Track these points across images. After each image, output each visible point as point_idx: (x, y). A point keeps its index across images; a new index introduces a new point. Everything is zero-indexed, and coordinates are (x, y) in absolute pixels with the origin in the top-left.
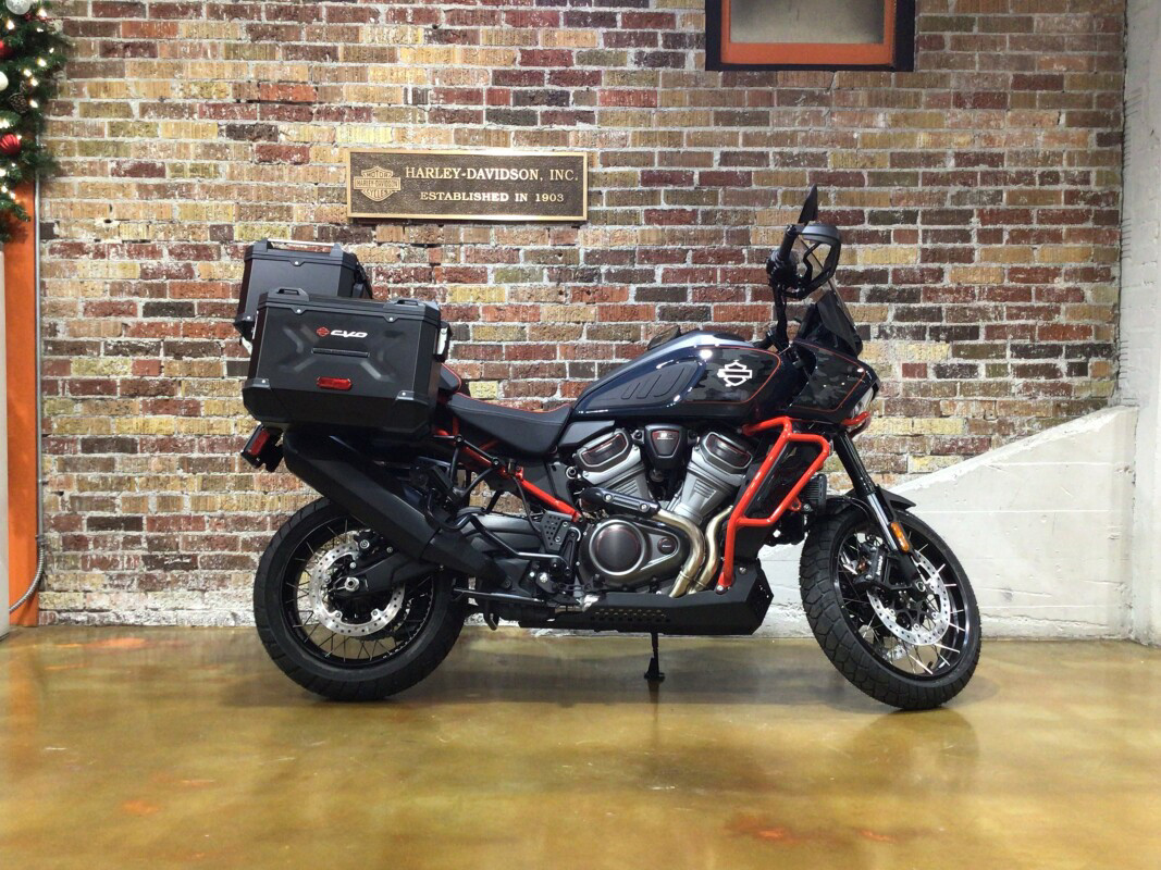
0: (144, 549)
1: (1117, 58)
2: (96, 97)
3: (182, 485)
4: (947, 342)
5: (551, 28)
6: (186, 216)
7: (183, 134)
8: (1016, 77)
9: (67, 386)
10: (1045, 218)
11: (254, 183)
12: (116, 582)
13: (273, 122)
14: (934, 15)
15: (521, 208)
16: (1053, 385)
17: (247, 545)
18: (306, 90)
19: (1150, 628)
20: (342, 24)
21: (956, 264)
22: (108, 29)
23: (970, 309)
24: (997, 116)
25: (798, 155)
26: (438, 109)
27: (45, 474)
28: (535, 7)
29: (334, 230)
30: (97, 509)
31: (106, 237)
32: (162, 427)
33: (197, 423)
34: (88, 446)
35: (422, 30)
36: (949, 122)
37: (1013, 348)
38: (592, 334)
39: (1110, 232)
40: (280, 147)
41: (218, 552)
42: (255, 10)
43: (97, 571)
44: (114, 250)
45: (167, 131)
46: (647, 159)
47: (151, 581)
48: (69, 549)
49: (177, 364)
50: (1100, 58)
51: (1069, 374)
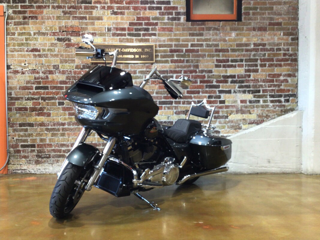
0: (36, 153)
1: (296, 17)
2: (22, 30)
3: (46, 136)
4: (252, 94)
5: (144, 11)
6: (46, 63)
7: (45, 40)
8: (269, 23)
9: (15, 109)
10: (278, 60)
11: (64, 54)
12: (29, 162)
13: (69, 37)
14: (247, 6)
15: (137, 59)
16: (280, 105)
17: (64, 151)
18: (79, 28)
19: (307, 170)
20: (88, 10)
21: (254, 73)
22: (25, 12)
23: (258, 85)
24: (265, 33)
25: (212, 44)
26: (114, 33)
27: (9, 133)
28: (140, 5)
29: (87, 66)
30: (23, 142)
31: (25, 68)
32: (41, 120)
33: (50, 118)
34: (21, 125)
35: (110, 11)
36: (251, 35)
37: (270, 95)
38: (157, 93)
39: (295, 64)
40: (72, 44)
41: (56, 153)
42: (64, 7)
43: (23, 159)
44: (27, 72)
45: (41, 39)
46: (171, 46)
47: (38, 162)
48: (16, 153)
49: (44, 103)
50: (292, 17)
51: (285, 102)
